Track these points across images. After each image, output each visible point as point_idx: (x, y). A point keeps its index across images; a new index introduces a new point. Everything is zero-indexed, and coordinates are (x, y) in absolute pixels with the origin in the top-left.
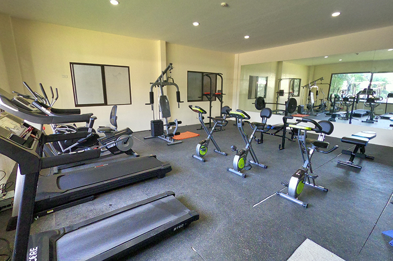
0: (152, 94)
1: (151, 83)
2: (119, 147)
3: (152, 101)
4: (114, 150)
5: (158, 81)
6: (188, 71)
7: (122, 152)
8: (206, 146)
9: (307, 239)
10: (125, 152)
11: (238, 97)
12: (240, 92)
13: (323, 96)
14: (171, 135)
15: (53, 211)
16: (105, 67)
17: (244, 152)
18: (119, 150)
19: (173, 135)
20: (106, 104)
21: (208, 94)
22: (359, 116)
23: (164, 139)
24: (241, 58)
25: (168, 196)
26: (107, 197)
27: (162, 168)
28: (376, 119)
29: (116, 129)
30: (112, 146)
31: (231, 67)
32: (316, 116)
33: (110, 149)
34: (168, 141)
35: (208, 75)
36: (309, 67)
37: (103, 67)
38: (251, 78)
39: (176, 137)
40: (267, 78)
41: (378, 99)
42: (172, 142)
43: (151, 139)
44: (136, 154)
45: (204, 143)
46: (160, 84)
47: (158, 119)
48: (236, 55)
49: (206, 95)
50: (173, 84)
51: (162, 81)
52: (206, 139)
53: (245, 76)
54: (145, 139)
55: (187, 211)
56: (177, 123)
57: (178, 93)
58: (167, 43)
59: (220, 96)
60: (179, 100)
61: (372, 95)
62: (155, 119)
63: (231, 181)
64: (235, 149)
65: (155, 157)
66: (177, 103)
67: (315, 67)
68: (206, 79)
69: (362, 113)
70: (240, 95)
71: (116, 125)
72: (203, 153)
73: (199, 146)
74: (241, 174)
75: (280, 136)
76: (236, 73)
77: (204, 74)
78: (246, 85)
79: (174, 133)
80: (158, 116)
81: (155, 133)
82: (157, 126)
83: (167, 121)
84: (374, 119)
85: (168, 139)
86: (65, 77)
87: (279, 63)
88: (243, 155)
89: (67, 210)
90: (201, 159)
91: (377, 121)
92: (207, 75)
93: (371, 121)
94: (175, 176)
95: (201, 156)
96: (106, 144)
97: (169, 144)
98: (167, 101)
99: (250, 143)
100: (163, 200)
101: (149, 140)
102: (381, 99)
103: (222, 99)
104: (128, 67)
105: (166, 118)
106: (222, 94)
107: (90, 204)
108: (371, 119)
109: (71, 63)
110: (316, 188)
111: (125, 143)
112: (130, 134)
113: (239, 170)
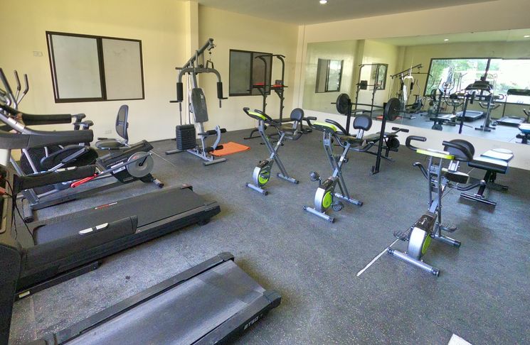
0: (180, 86)
1: (177, 68)
2: (131, 171)
3: (180, 98)
4: (123, 177)
5: (188, 65)
6: (231, 50)
7: (135, 179)
8: (269, 170)
9: (454, 335)
10: (141, 179)
11: (302, 90)
12: (305, 82)
13: (418, 90)
14: (209, 150)
15: (29, 293)
16: (103, 40)
17: (331, 183)
18: (131, 176)
19: (212, 150)
20: (104, 98)
21: (262, 86)
22: (469, 120)
23: (197, 154)
24: (308, 31)
25: (224, 261)
26: (120, 261)
27: (207, 209)
28: (493, 125)
29: (127, 142)
30: (120, 170)
31: (292, 45)
32: (410, 119)
33: (117, 175)
34: (205, 158)
35: (262, 56)
36: (399, 48)
37: (99, 40)
38: (320, 61)
39: (216, 153)
40: (342, 62)
41: (497, 97)
42: (211, 160)
43: (177, 154)
44: (157, 181)
45: (265, 165)
46: (191, 70)
47: (188, 123)
48: (301, 28)
49: (259, 87)
50: (213, 70)
51: (196, 66)
52: (269, 160)
53: (311, 59)
54: (168, 154)
55: (261, 291)
56: (219, 132)
57: (220, 85)
58: (200, 6)
59: (280, 88)
60: (220, 96)
61: (488, 90)
62: (183, 124)
63: (314, 229)
64: (316, 177)
65: (190, 188)
66: (218, 100)
67: (407, 47)
68: (258, 63)
69: (474, 116)
70: (305, 86)
71: (126, 137)
72: (263, 181)
73: (257, 170)
74: (327, 217)
75: (373, 153)
76: (300, 53)
77: (255, 55)
78: (312, 71)
79: (214, 147)
80: (188, 118)
81: (183, 144)
82: (186, 134)
83: (202, 128)
84: (491, 126)
85: (203, 156)
86: (37, 54)
87: (360, 43)
88: (329, 187)
89: (54, 289)
90: (261, 191)
91: (494, 129)
92: (260, 57)
93: (486, 129)
94: (225, 220)
95: (260, 185)
96: (109, 167)
97: (206, 163)
98: (202, 97)
99: (340, 169)
100: (218, 270)
101: (174, 155)
102: (501, 97)
103: (282, 94)
104: (140, 41)
105: (201, 122)
106: (283, 86)
107: (93, 276)
108: (487, 126)
109: (47, 33)
110: (441, 241)
111: (141, 165)
112: (148, 150)
113: (323, 210)
